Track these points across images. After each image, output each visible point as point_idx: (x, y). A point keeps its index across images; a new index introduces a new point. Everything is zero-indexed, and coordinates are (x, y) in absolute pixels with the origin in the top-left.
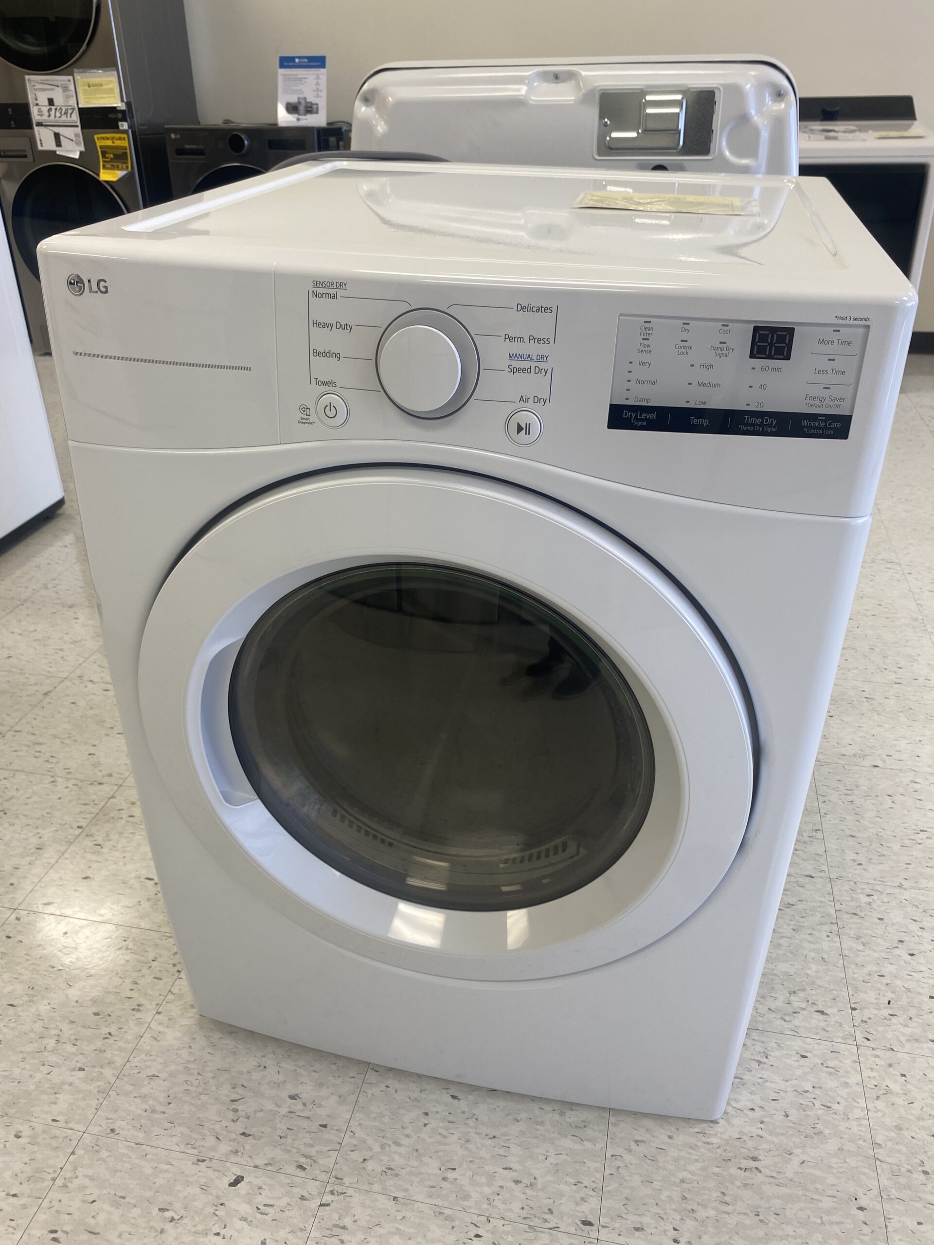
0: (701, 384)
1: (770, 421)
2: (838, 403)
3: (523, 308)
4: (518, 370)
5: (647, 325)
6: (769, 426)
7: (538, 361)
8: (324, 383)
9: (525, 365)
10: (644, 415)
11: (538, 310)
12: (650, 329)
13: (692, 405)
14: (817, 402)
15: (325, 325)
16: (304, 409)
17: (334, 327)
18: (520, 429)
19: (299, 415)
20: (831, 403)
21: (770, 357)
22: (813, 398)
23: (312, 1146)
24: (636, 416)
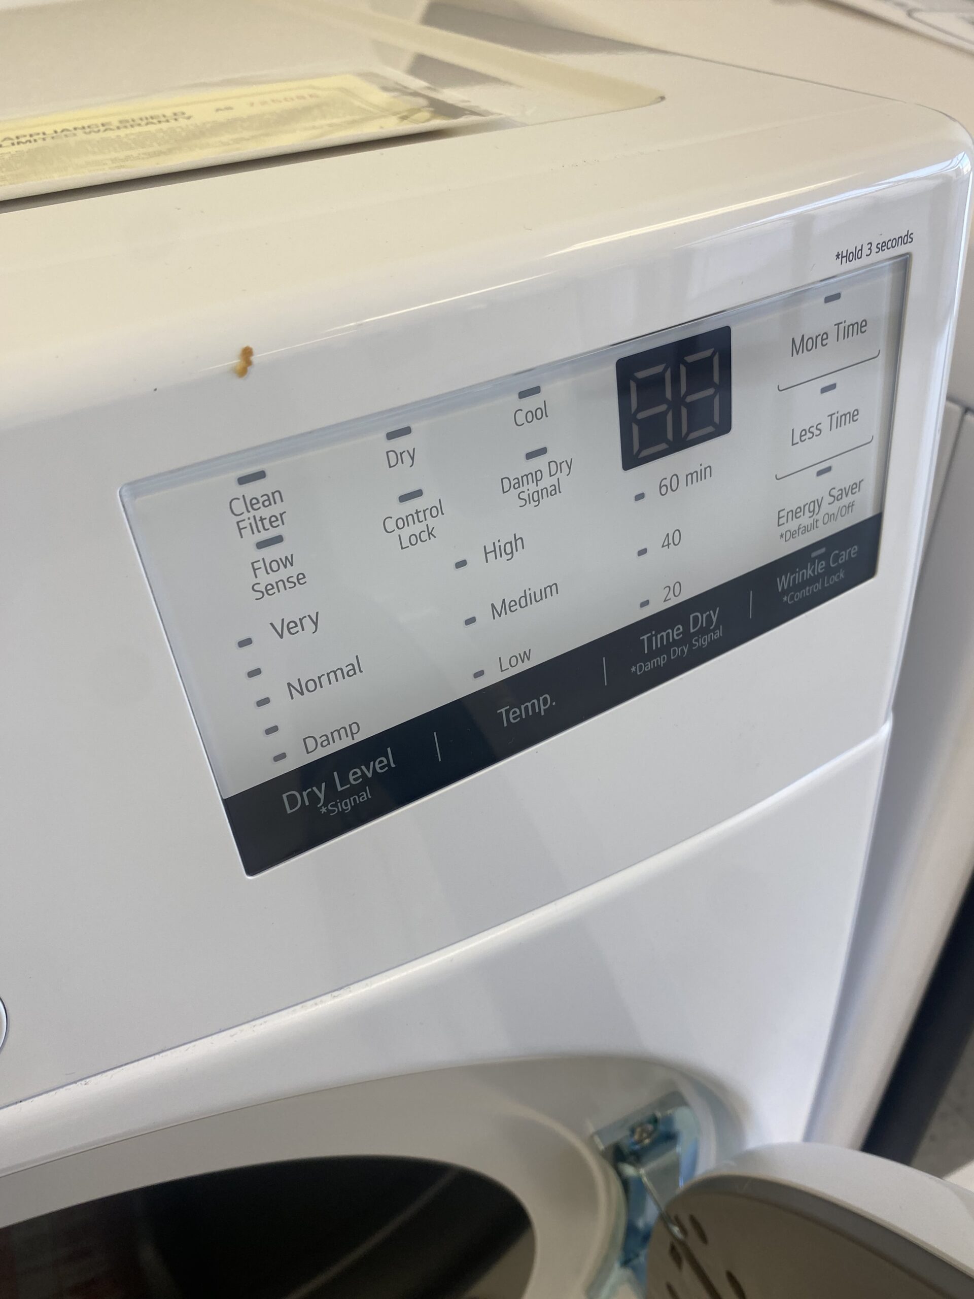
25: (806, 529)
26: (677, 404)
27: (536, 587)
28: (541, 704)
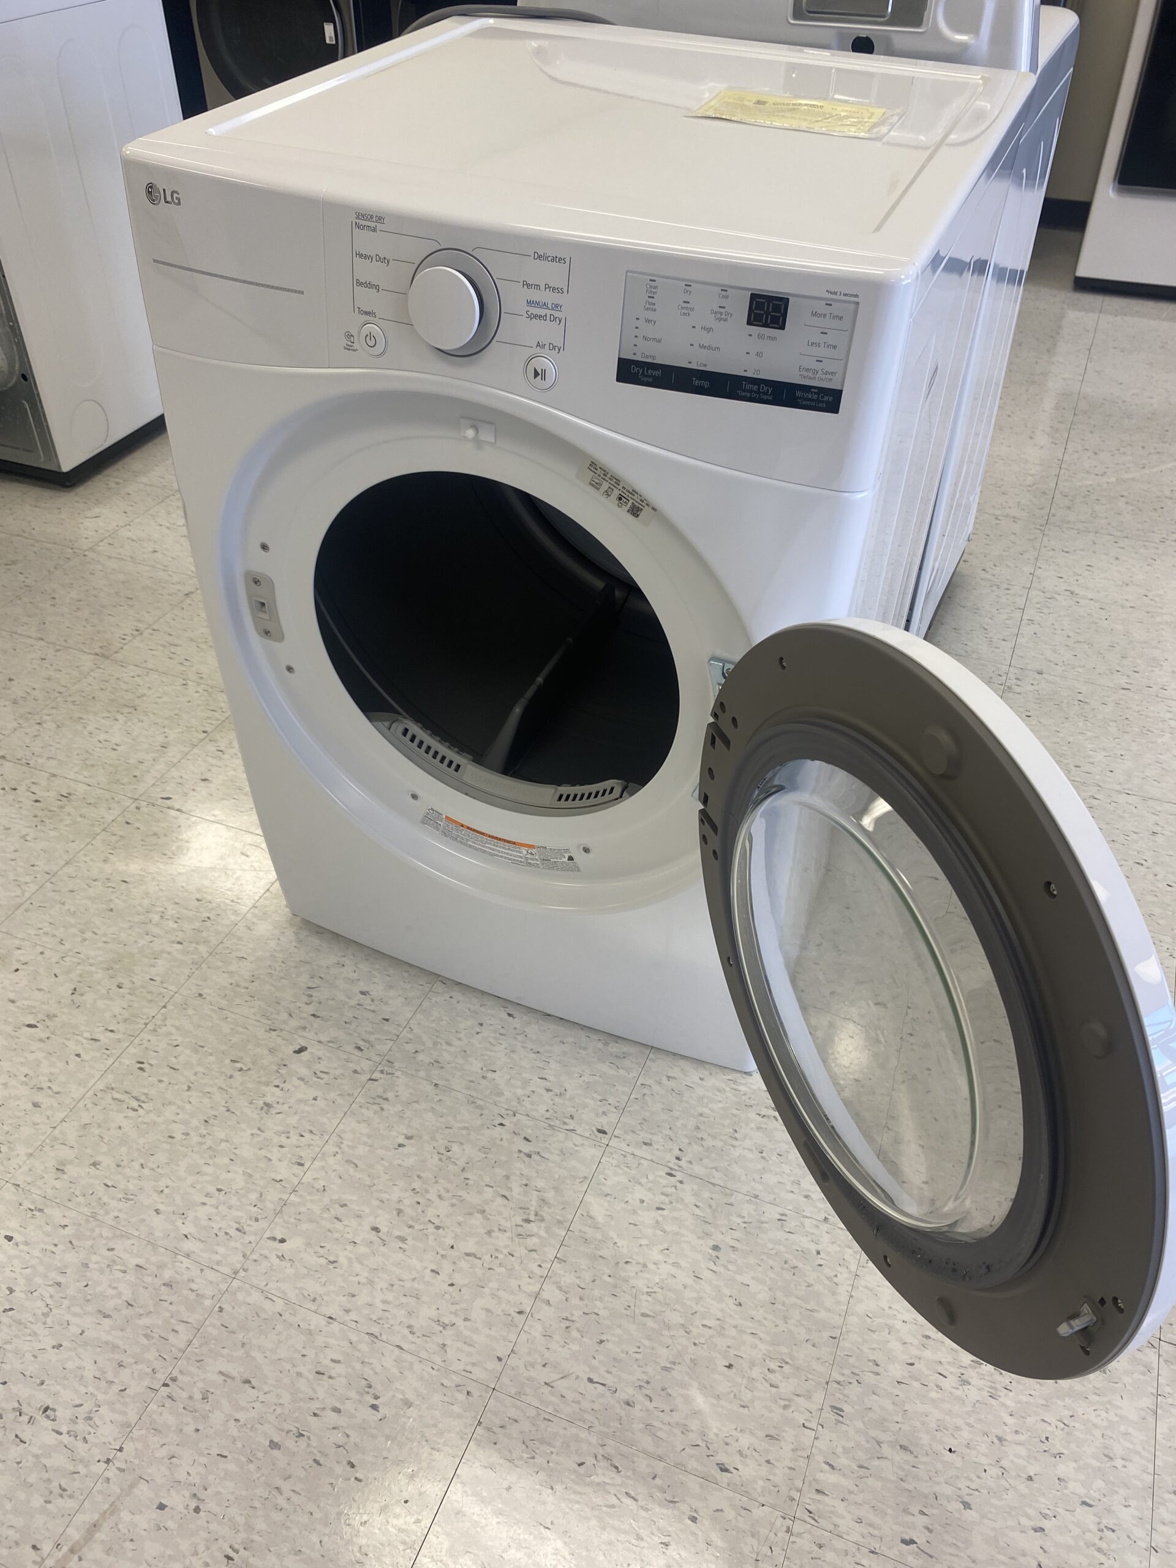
0: (702, 347)
1: (766, 389)
2: (830, 377)
3: (539, 257)
4: (536, 316)
5: (652, 283)
6: (766, 393)
7: (552, 309)
8: (367, 313)
9: (542, 312)
10: (650, 371)
11: (552, 260)
12: (656, 287)
13: (693, 366)
14: (810, 374)
15: (366, 257)
16: (349, 336)
17: (374, 259)
18: (536, 374)
19: (345, 342)
20: (823, 376)
21: (766, 325)
22: (807, 370)
23: (373, 1034)
24: (643, 371)
25: (810, 378)
26: (767, 313)
27: (713, 346)
28: (706, 384)
